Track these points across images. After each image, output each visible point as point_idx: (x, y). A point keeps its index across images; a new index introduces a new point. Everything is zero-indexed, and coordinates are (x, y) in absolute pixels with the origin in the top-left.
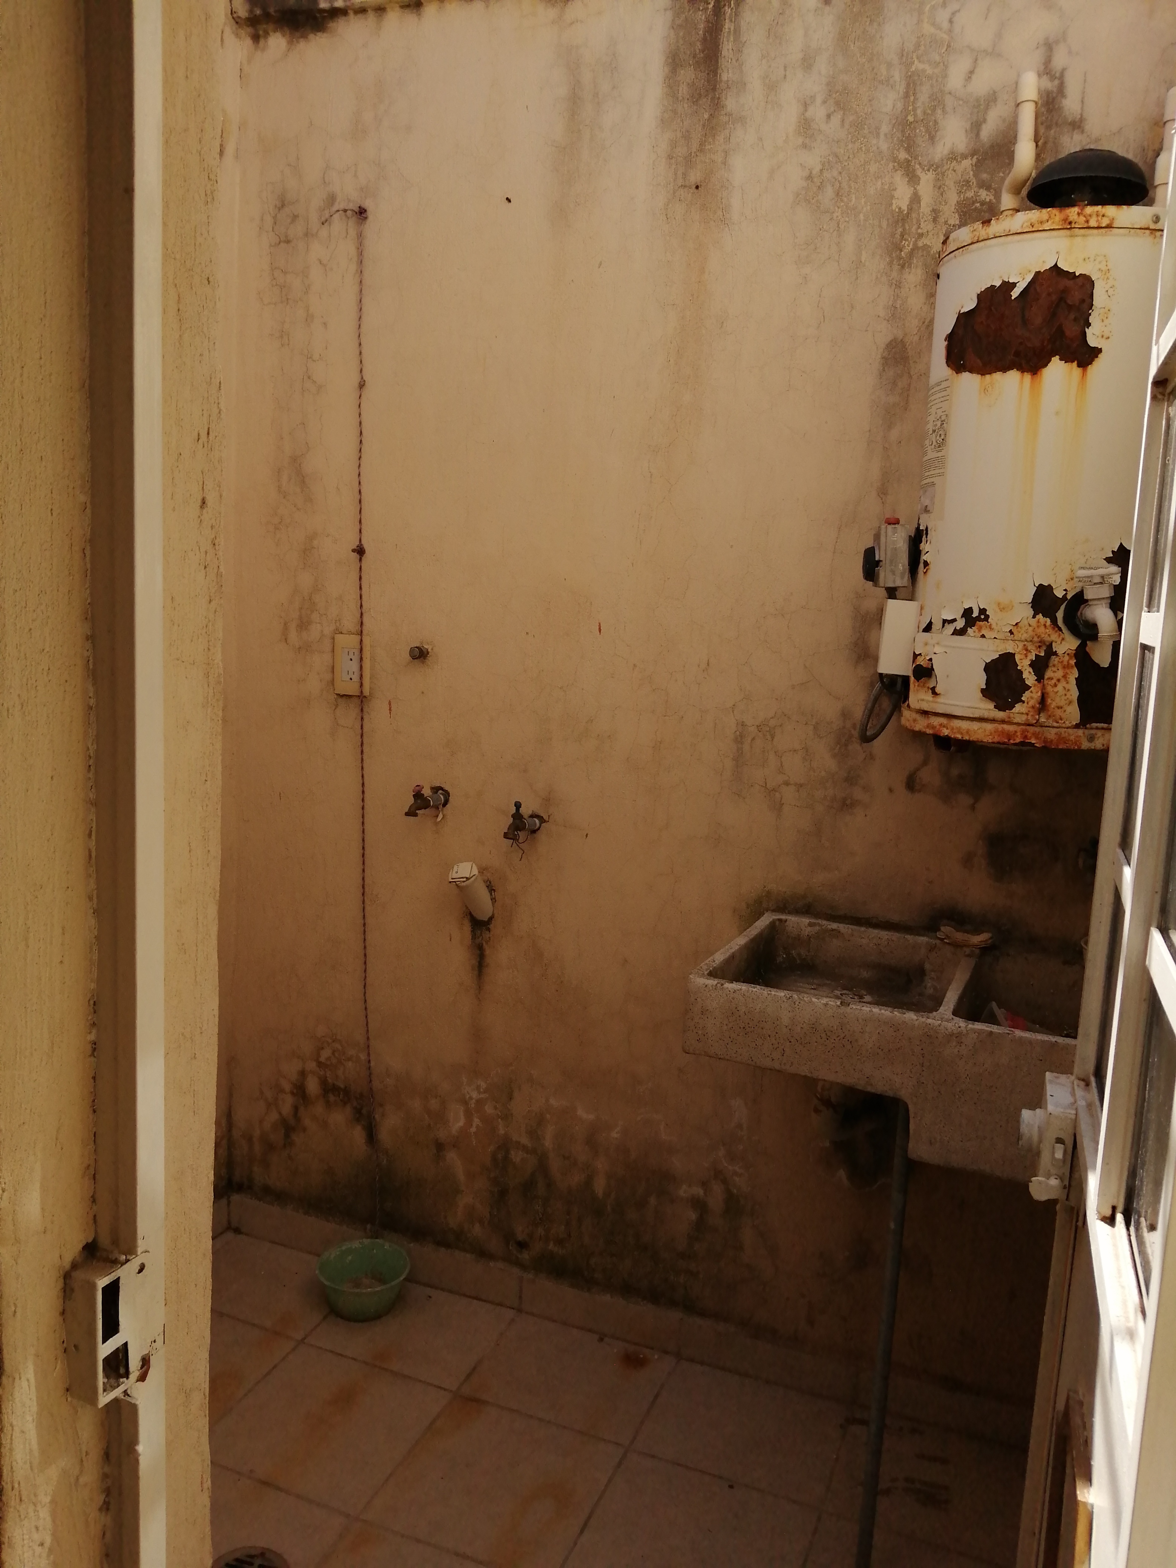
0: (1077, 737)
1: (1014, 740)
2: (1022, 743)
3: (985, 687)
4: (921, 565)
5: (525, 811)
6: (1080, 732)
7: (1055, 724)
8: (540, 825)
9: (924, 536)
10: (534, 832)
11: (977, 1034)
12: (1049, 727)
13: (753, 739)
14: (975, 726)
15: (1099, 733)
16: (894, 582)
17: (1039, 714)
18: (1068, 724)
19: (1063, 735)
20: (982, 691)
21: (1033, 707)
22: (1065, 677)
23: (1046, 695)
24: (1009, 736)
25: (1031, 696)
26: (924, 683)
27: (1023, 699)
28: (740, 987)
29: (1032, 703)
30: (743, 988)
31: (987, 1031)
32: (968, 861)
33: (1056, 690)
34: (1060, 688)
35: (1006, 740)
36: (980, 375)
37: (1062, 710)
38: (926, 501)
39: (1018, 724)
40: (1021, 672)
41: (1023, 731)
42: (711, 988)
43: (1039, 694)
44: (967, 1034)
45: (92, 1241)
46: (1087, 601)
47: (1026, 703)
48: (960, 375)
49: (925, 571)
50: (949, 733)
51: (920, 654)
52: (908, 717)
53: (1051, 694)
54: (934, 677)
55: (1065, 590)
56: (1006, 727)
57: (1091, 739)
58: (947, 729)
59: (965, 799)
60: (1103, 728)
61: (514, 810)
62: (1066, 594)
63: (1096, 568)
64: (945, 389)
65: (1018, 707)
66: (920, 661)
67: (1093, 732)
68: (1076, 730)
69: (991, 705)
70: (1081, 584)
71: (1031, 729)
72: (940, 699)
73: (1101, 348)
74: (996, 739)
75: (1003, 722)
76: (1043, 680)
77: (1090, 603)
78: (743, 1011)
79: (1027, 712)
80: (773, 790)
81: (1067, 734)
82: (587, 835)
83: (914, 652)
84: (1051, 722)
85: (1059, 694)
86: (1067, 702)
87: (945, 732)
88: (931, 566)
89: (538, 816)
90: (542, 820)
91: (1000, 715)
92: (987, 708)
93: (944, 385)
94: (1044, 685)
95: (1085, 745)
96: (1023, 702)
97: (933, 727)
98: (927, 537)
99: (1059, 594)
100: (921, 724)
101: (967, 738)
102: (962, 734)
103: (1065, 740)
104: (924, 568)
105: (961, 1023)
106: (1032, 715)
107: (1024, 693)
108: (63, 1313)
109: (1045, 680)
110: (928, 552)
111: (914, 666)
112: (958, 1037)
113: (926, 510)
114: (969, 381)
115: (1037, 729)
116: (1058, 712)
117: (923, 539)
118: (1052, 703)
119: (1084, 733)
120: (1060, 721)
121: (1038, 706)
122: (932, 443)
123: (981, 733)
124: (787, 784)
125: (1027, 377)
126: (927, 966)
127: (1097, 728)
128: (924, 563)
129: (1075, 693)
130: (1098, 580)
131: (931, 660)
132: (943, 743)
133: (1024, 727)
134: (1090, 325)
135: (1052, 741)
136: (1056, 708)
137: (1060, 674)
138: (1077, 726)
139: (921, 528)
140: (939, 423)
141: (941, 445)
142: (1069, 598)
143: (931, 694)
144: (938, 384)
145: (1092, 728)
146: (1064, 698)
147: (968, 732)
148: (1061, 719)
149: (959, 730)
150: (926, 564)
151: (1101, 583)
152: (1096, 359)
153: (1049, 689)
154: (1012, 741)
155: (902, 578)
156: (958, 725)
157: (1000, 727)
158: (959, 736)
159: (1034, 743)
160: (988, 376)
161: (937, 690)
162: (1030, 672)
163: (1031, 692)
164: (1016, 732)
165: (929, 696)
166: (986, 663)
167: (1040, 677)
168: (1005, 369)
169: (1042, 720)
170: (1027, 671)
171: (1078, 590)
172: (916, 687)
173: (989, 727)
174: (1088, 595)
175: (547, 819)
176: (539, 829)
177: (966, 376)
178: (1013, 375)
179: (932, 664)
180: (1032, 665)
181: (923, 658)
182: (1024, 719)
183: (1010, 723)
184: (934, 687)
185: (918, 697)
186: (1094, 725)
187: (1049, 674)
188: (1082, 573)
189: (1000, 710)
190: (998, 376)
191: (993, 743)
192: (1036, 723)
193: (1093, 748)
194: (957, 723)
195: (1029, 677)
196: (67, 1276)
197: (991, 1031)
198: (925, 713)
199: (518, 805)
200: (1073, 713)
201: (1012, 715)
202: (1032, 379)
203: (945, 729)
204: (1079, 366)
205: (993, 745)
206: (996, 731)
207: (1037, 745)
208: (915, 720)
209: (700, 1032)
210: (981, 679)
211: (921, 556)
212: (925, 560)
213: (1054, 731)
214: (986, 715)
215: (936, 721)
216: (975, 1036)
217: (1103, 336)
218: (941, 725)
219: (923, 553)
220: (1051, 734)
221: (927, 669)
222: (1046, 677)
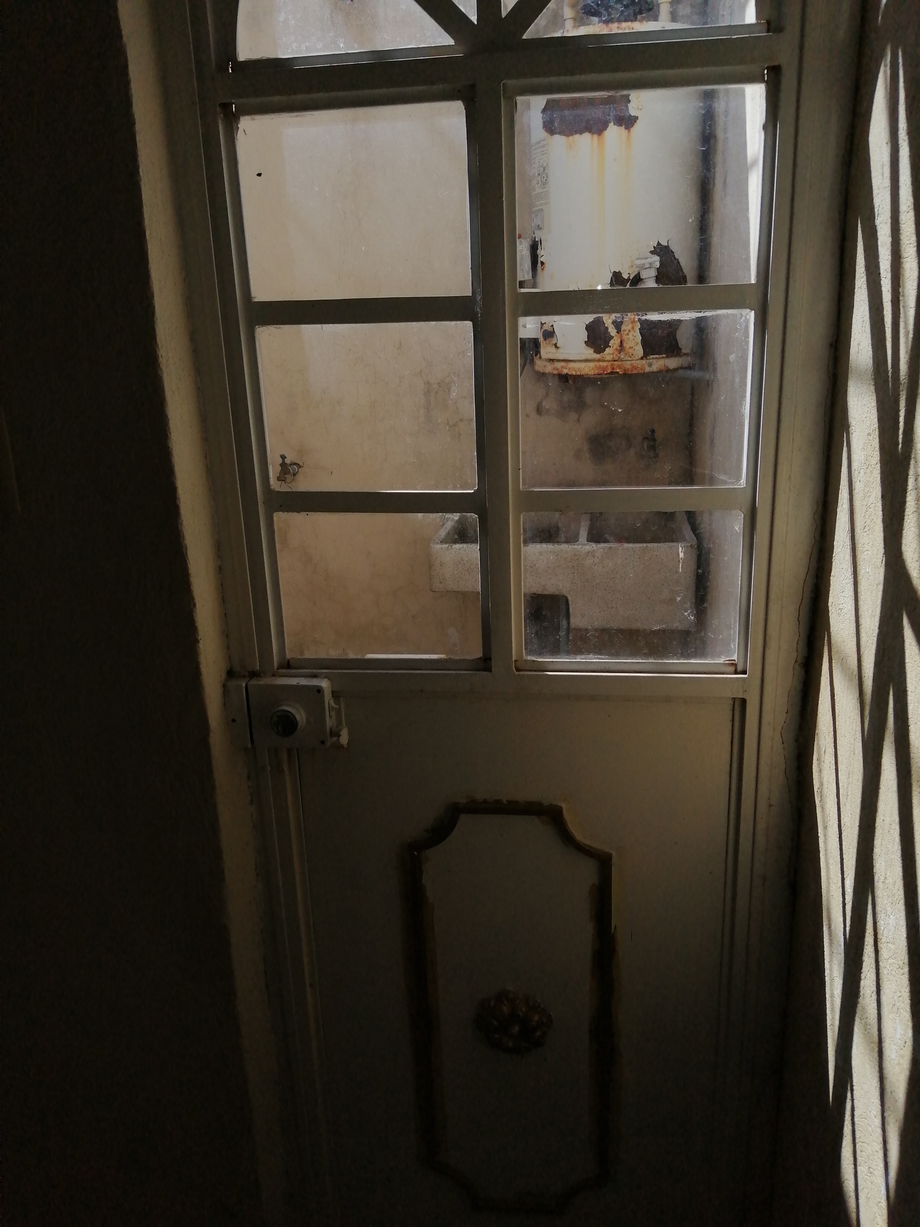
0: (642, 365)
1: (607, 371)
2: (612, 373)
3: (587, 340)
4: (539, 264)
5: (287, 461)
6: (644, 362)
7: (629, 359)
8: (298, 469)
9: (539, 245)
10: (294, 475)
11: (603, 549)
12: (627, 361)
13: (437, 392)
14: (583, 365)
15: (655, 361)
16: (524, 277)
17: (620, 353)
18: (637, 358)
19: (635, 365)
20: (585, 342)
21: (616, 349)
22: (633, 328)
23: (623, 341)
24: (604, 369)
25: (614, 343)
26: (550, 342)
27: (610, 345)
28: (463, 546)
29: (615, 347)
30: (464, 546)
31: (608, 546)
32: (578, 455)
33: (628, 337)
34: (630, 336)
35: (602, 372)
36: (565, 137)
37: (633, 349)
38: (538, 222)
39: (608, 361)
40: (607, 328)
41: (612, 365)
42: (445, 550)
43: (619, 341)
44: (597, 550)
45: (230, 669)
46: (642, 279)
47: (612, 347)
48: (553, 136)
49: (542, 268)
50: (568, 372)
51: (545, 323)
52: (540, 365)
53: (626, 340)
54: (555, 336)
55: (629, 274)
56: (601, 363)
57: (650, 365)
58: (566, 369)
59: (573, 416)
60: (656, 358)
61: (280, 461)
62: (630, 276)
63: (646, 259)
64: (544, 146)
65: (608, 350)
66: (546, 327)
67: (651, 361)
68: (641, 361)
69: (591, 351)
70: (638, 269)
71: (616, 363)
72: (560, 351)
73: (638, 117)
74: (596, 372)
75: (599, 360)
76: (621, 331)
77: (644, 281)
78: (466, 560)
79: (613, 353)
80: (454, 425)
81: (636, 364)
82: (332, 472)
83: (541, 322)
84: (628, 358)
85: (630, 339)
86: (635, 343)
87: (565, 371)
88: (546, 265)
89: (295, 464)
90: (299, 466)
91: (597, 356)
92: (589, 353)
93: (542, 143)
94: (621, 335)
95: (648, 369)
96: (610, 347)
97: (558, 369)
98: (541, 246)
99: (625, 276)
100: (549, 368)
101: (578, 373)
102: (576, 371)
103: (636, 368)
104: (542, 266)
105: (593, 546)
106: (616, 355)
107: (610, 341)
108: (225, 704)
109: (622, 331)
110: (543, 255)
111: (542, 331)
112: (592, 553)
113: (539, 228)
114: (558, 140)
115: (619, 363)
116: (631, 351)
117: (539, 247)
118: (626, 345)
119: (646, 362)
120: (632, 356)
121: (619, 348)
122: (538, 182)
123: (587, 369)
124: (461, 420)
125: (596, 137)
126: (560, 525)
127: (653, 358)
128: (541, 263)
129: (639, 338)
130: (647, 266)
131: (552, 326)
132: (564, 378)
133: (612, 363)
134: (630, 102)
135: (628, 369)
136: (629, 349)
137: (630, 327)
138: (642, 358)
139: (536, 240)
140: (542, 169)
141: (545, 184)
142: (631, 278)
143: (554, 348)
144: (538, 143)
145: (650, 359)
146: (633, 342)
147: (579, 369)
148: (632, 355)
149: (574, 369)
150: (542, 263)
151: (650, 268)
152: (635, 124)
153: (625, 337)
154: (605, 372)
155: (528, 274)
156: (573, 366)
157: (598, 364)
158: (574, 373)
159: (618, 372)
160: (571, 137)
161: (558, 345)
162: (612, 328)
163: (614, 340)
164: (607, 366)
165: (553, 349)
166: (586, 325)
167: (619, 331)
168: (581, 133)
169: (622, 357)
170: (611, 327)
171: (636, 273)
172: (544, 344)
173: (591, 365)
174: (643, 275)
175: (303, 465)
176: (298, 472)
177: (557, 137)
178: (587, 136)
179: (553, 329)
180: (614, 322)
181: (547, 325)
182: (611, 357)
183: (604, 361)
184: (556, 343)
185: (547, 351)
186: (651, 356)
187: (623, 327)
188: (639, 262)
189: (597, 353)
190: (577, 137)
191: (594, 374)
192: (618, 359)
193: (652, 371)
194: (571, 365)
195: (612, 331)
196: (224, 686)
197: (611, 547)
198: (552, 360)
199: (283, 457)
200: (639, 351)
201: (604, 356)
202: (598, 138)
203: (565, 369)
204: (626, 129)
205: (595, 376)
206: (596, 366)
207: (620, 373)
208: (545, 366)
209: (441, 578)
210: (584, 335)
211: (539, 258)
212: (542, 260)
213: (629, 363)
214: (589, 357)
215: (559, 365)
216: (602, 550)
217: (638, 109)
218: (562, 367)
219: (539, 257)
220: (627, 365)
221: (551, 332)
222: (622, 330)
